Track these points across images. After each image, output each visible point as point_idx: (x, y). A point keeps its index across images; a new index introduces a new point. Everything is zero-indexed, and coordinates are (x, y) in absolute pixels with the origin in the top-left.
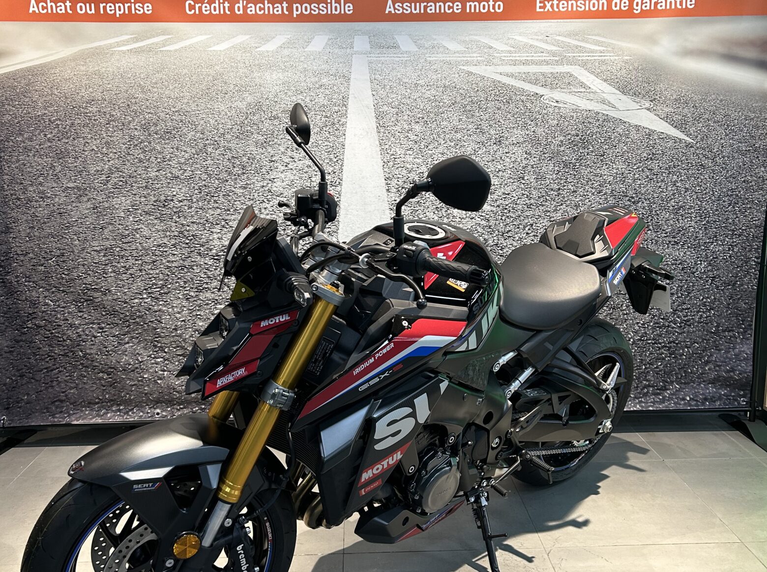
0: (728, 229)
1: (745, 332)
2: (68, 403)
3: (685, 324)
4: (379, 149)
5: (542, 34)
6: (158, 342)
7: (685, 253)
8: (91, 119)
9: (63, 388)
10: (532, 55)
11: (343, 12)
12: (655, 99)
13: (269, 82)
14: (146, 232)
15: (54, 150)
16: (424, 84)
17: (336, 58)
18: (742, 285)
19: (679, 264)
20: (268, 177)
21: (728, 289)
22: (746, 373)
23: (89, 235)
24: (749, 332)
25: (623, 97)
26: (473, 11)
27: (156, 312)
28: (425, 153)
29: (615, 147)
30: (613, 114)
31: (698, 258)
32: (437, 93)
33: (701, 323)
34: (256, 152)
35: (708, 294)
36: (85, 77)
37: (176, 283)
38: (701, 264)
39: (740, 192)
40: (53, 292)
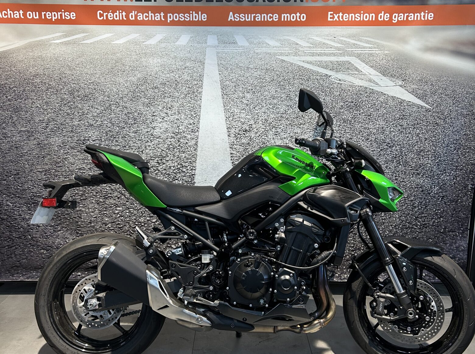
0: (453, 166)
1: (463, 232)
2: (22, 268)
3: (423, 227)
4: (223, 109)
5: (331, 36)
6: (79, 231)
7: (424, 181)
8: (36, 87)
9: (18, 259)
10: (325, 49)
11: (200, 20)
12: (405, 79)
13: (151, 64)
14: (72, 160)
15: (13, 106)
16: (253, 67)
17: (196, 50)
18: (462, 202)
19: (420, 188)
20: (151, 126)
21: (452, 204)
22: (463, 259)
23: (35, 162)
24: (465, 233)
25: (384, 78)
26: (286, 20)
27: (78, 211)
28: (253, 112)
29: (378, 110)
30: (376, 88)
31: (433, 184)
32: (262, 74)
33: (434, 226)
34: (143, 110)
35: (439, 208)
36: (32, 60)
37: (91, 193)
38: (435, 188)
39: (462, 141)
40: (12, 198)
